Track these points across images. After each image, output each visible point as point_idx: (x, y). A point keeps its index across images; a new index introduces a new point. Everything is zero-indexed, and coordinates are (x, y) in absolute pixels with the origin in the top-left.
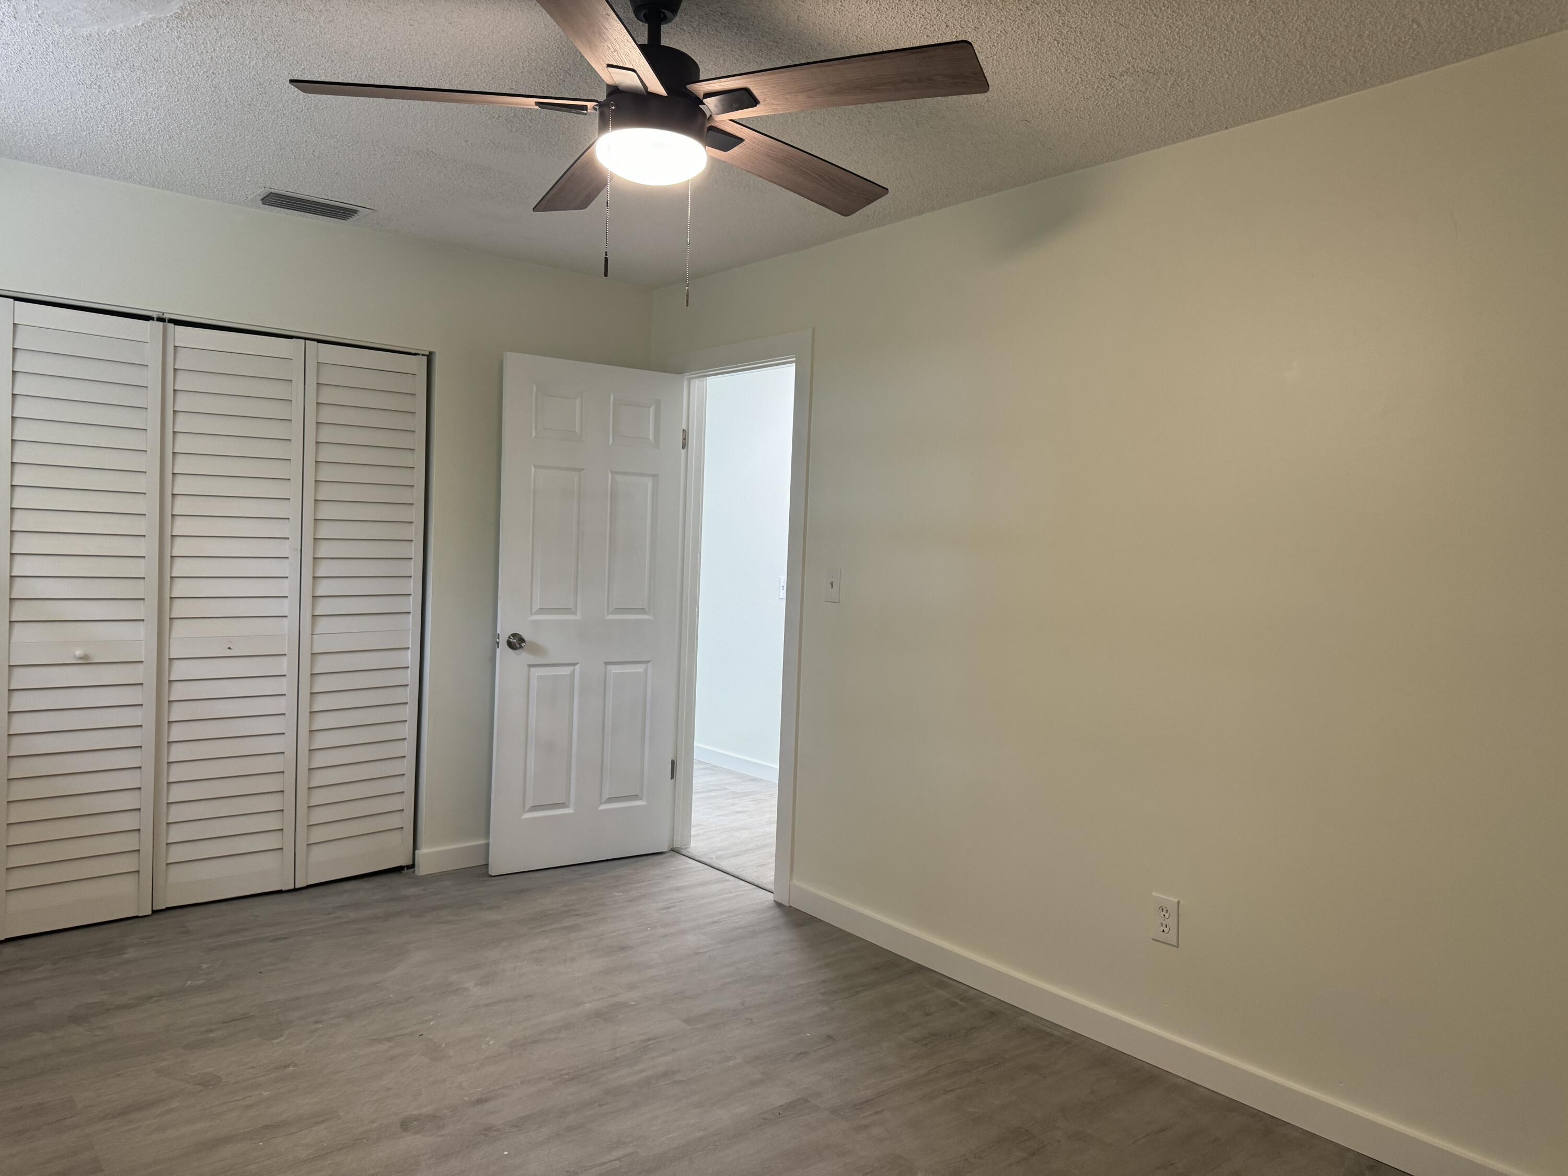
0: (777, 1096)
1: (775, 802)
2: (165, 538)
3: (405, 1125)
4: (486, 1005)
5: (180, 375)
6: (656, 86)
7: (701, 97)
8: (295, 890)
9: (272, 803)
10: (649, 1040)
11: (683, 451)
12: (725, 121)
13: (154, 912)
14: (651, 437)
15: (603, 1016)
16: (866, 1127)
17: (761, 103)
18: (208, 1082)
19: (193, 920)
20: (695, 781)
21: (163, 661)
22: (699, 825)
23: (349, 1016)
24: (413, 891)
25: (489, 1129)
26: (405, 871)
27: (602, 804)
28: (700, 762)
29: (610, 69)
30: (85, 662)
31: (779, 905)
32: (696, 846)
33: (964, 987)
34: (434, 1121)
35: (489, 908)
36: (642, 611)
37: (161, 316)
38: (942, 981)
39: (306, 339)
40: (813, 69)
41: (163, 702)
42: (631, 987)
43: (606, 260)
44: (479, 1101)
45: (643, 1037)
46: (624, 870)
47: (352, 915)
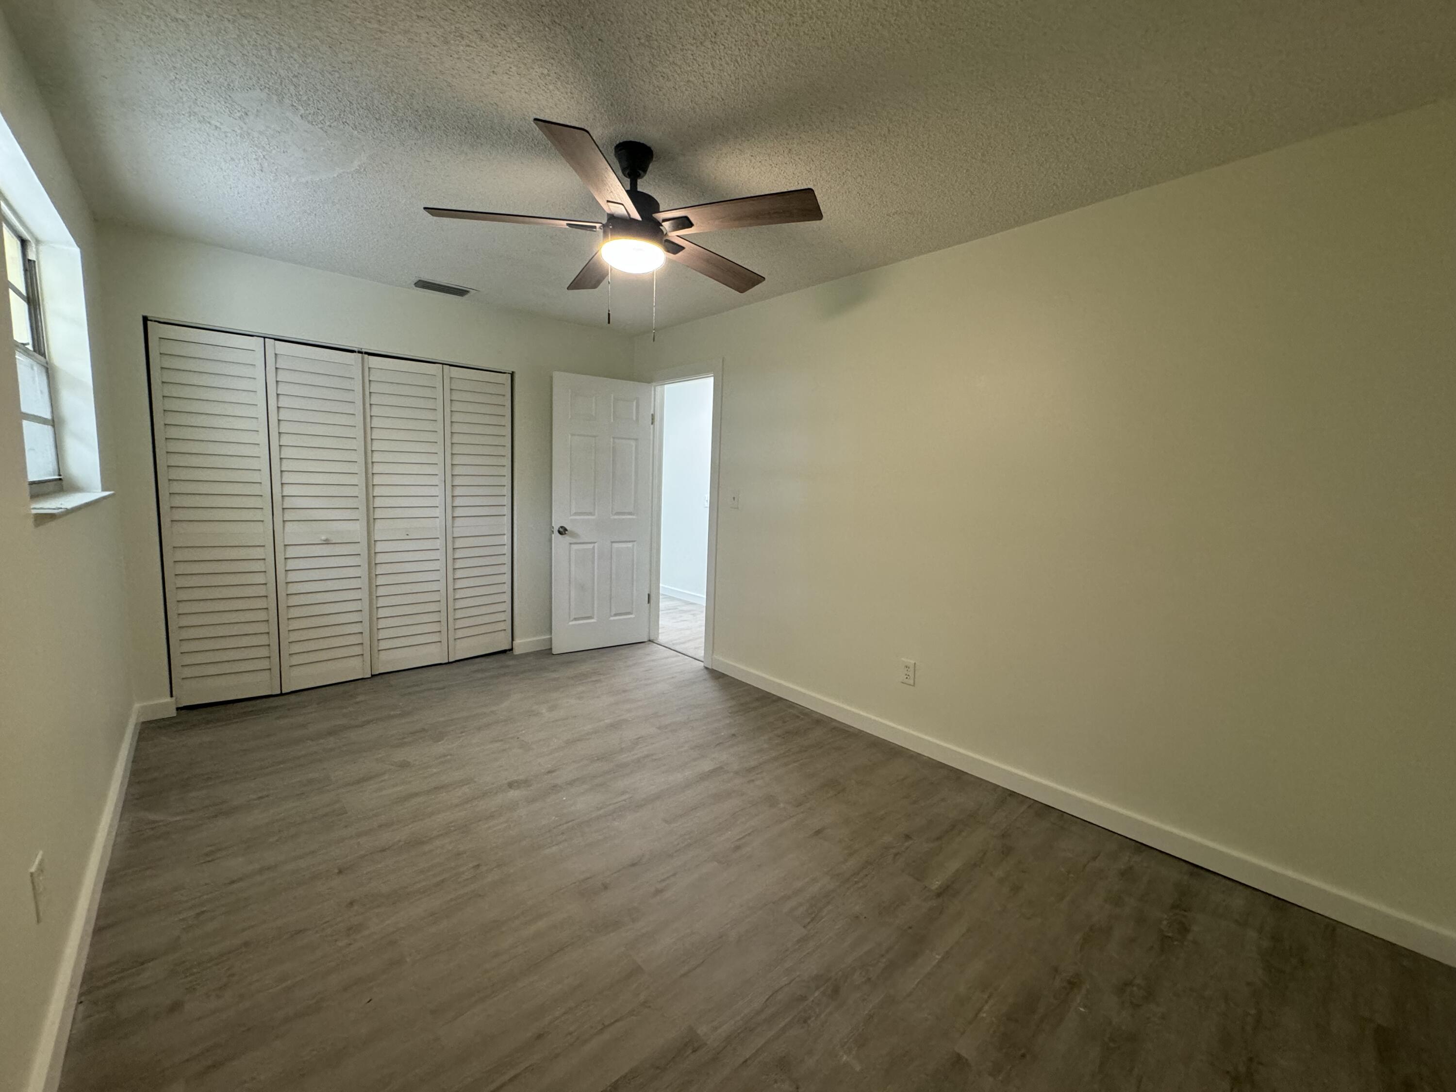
0: (706, 766)
1: (704, 614)
2: (369, 475)
3: (511, 785)
4: (553, 722)
5: (372, 384)
6: (635, 215)
7: (661, 221)
8: (449, 663)
9: (434, 617)
10: (639, 738)
11: (652, 426)
12: (674, 236)
13: (373, 676)
14: (634, 418)
15: (615, 726)
16: (753, 781)
17: (695, 225)
18: (404, 765)
19: (393, 680)
20: (661, 605)
21: (371, 542)
22: (663, 628)
23: (479, 729)
24: (511, 663)
25: (555, 786)
26: (508, 652)
27: (612, 616)
28: (663, 595)
29: (610, 204)
30: (327, 542)
31: (706, 668)
32: (662, 638)
33: (801, 708)
34: (526, 783)
35: (552, 671)
36: (630, 514)
37: (360, 350)
38: (792, 705)
39: (443, 364)
40: (724, 205)
41: (372, 564)
42: (629, 711)
43: (609, 314)
44: (549, 772)
45: (637, 737)
46: (625, 651)
47: (479, 675)
